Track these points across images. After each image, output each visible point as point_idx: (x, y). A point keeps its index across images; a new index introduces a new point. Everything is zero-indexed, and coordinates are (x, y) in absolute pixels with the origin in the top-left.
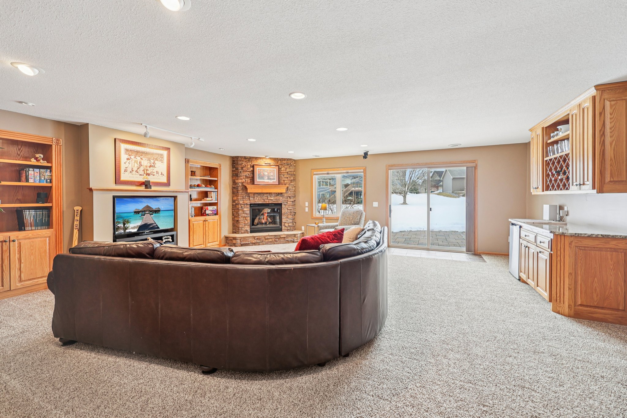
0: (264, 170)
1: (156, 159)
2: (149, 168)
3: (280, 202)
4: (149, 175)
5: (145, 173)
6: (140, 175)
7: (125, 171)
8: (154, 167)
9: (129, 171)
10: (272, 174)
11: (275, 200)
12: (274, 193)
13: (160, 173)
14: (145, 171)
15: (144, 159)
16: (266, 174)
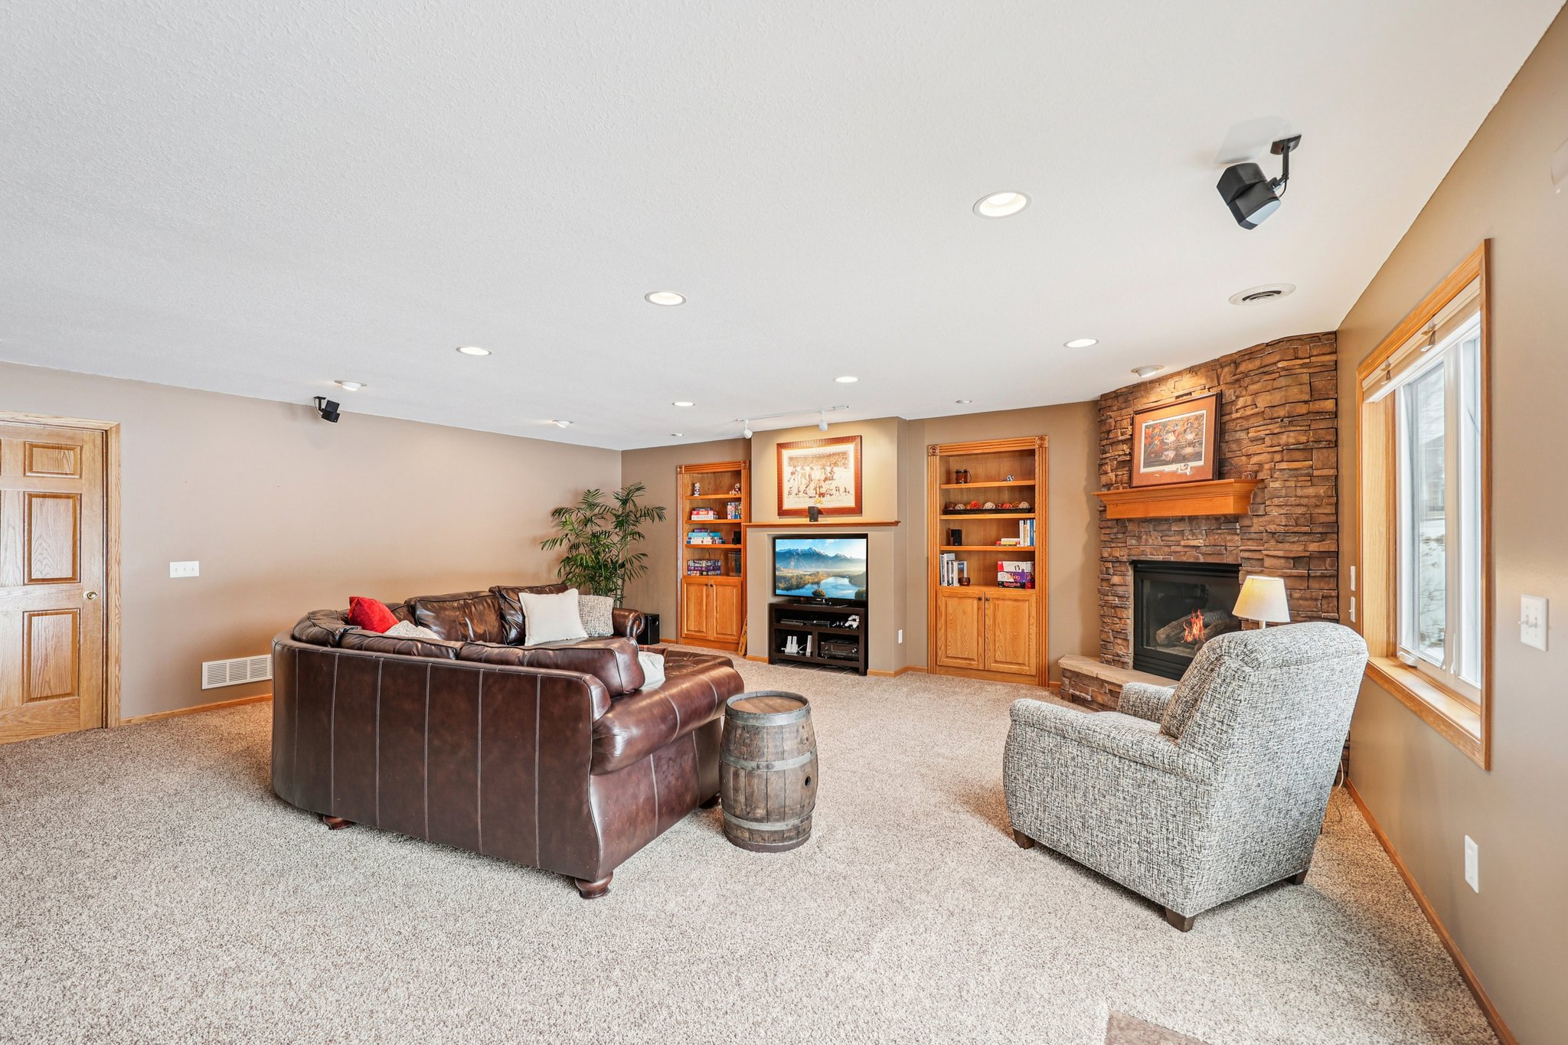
0: (1164, 425)
1: (836, 464)
2: (822, 483)
3: (1229, 560)
4: (823, 497)
5: (818, 492)
6: (810, 497)
7: (790, 493)
8: (833, 479)
9: (794, 494)
10: (1190, 437)
11: (1209, 550)
12: (1207, 518)
13: (842, 490)
14: (818, 489)
15: (815, 468)
16: (1171, 438)
